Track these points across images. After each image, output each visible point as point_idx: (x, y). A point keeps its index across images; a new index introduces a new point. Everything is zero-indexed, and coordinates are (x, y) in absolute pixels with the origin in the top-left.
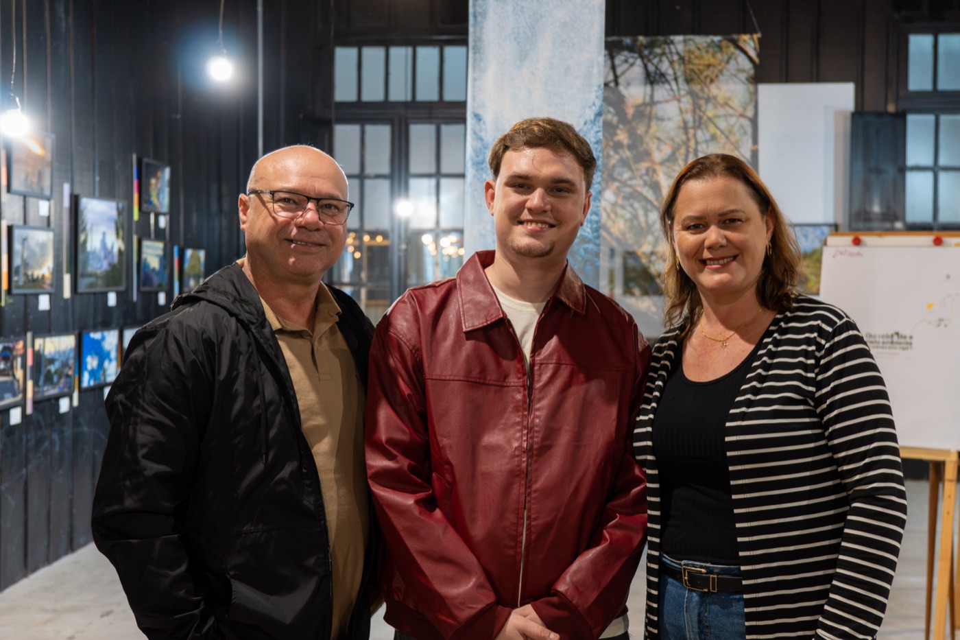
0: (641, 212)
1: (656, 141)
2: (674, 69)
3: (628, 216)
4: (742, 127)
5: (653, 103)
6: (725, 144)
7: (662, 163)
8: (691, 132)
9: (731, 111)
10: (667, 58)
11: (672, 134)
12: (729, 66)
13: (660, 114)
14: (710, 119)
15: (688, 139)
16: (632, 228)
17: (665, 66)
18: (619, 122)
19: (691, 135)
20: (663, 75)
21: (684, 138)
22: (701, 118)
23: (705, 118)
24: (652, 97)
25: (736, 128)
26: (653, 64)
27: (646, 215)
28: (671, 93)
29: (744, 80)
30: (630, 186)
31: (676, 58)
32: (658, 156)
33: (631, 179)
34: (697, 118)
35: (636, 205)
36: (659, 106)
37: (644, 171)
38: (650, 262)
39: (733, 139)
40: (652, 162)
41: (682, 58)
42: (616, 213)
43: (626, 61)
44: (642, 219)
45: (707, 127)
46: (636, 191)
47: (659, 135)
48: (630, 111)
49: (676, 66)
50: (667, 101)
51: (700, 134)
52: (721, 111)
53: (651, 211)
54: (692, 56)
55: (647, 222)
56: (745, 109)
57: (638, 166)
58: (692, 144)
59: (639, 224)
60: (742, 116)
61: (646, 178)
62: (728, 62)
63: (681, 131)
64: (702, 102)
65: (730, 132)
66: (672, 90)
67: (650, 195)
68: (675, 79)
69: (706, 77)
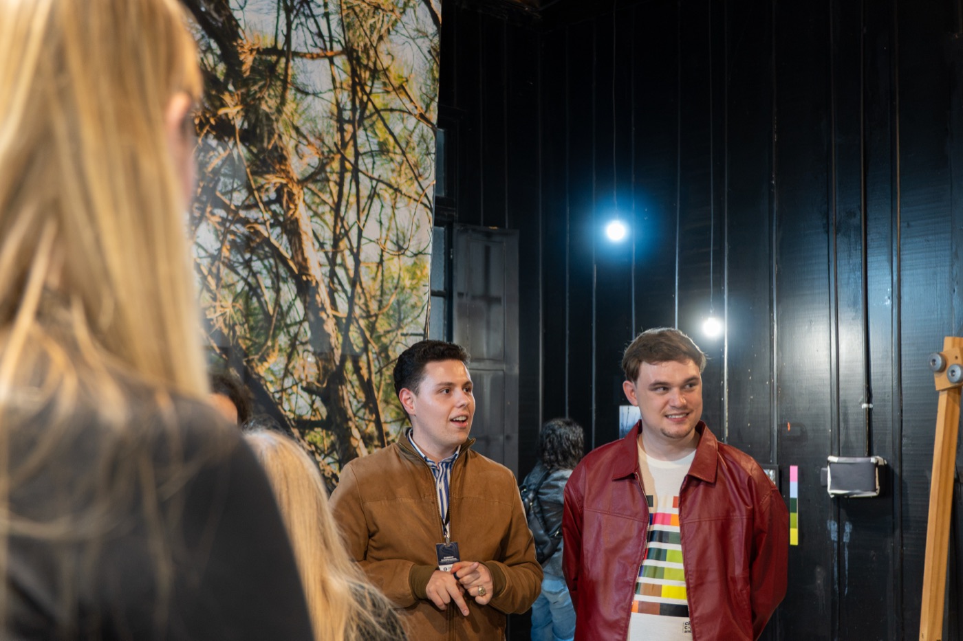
0: (266, 281)
3: (240, 286)
5: (289, 52)
6: (401, 164)
7: (302, 182)
8: (348, 128)
9: (410, 106)
11: (321, 126)
12: (404, 19)
13: (301, 79)
14: (377, 111)
15: (344, 145)
16: (248, 313)
18: (228, 75)
19: (348, 137)
21: (337, 137)
22: (364, 106)
23: (370, 105)
24: (288, 39)
25: (415, 138)
27: (278, 291)
28: (319, 42)
29: (425, 51)
30: (245, 222)
32: (298, 167)
33: (246, 207)
34: (357, 102)
35: (257, 265)
36: (299, 61)
37: (273, 195)
38: (283, 390)
40: (287, 174)
42: (218, 278)
44: (268, 296)
45: (372, 125)
46: (257, 233)
47: (298, 122)
50: (313, 57)
51: (361, 135)
52: (395, 101)
53: (285, 281)
55: (277, 303)
57: (261, 181)
58: (350, 153)
59: (262, 305)
61: (276, 208)
62: (404, 12)
63: (333, 123)
64: (366, 75)
65: (408, 143)
66: (320, 35)
67: (283, 245)
68: (326, 15)
69: (372, 27)
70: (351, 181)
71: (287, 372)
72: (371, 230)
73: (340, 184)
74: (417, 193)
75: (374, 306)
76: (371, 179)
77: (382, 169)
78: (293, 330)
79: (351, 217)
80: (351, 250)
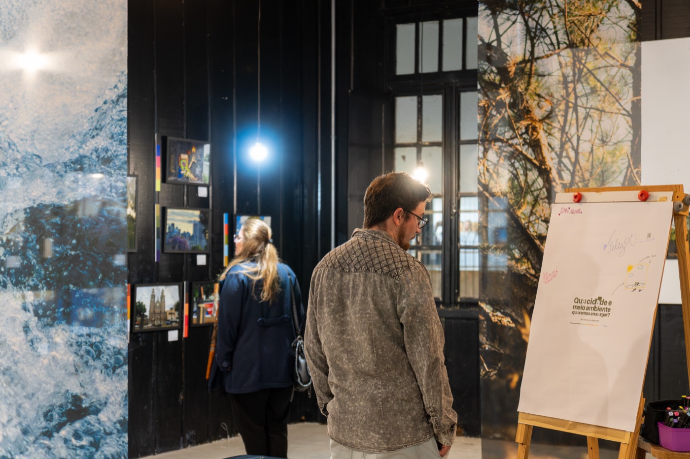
0: (521, 172)
1: (536, 98)
2: (554, 23)
3: (509, 176)
4: (623, 77)
5: (533, 59)
6: (605, 97)
7: (542, 120)
8: (571, 85)
9: (612, 62)
10: (548, 12)
11: (553, 89)
12: (609, 14)
13: (541, 70)
14: (589, 71)
15: (568, 94)
16: (513, 188)
17: (545, 21)
18: (501, 80)
19: (570, 90)
20: (543, 30)
21: (563, 92)
22: (581, 71)
23: (585, 70)
24: (532, 53)
25: (617, 78)
26: (534, 19)
27: (526, 175)
28: (551, 47)
29: (625, 27)
30: (511, 145)
31: (556, 11)
32: (538, 114)
33: (512, 138)
34: (576, 71)
35: (517, 165)
36: (539, 61)
37: (524, 130)
38: (529, 222)
39: (613, 91)
40: (532, 119)
41: (562, 11)
43: (508, 19)
44: (522, 178)
45: (586, 80)
46: (517, 150)
47: (539, 91)
48: (513, 69)
49: (557, 20)
50: (547, 56)
51: (579, 87)
52: (601, 62)
53: (530, 170)
54: (573, 8)
55: (526, 181)
56: (626, 58)
57: (518, 125)
58: (572, 98)
59: (519, 183)
60: (623, 65)
61: (525, 136)
62: (609, 10)
63: (561, 86)
64: (582, 54)
65: (610, 83)
66: (552, 44)
67: (529, 153)
68: (556, 33)
69: (586, 28)
70: (573, 113)
71: (532, 213)
72: (586, 135)
73: (565, 116)
74: (618, 109)
75: (587, 175)
76: (586, 108)
77: (593, 102)
78: (535, 193)
79: (573, 130)
80: (573, 148)
